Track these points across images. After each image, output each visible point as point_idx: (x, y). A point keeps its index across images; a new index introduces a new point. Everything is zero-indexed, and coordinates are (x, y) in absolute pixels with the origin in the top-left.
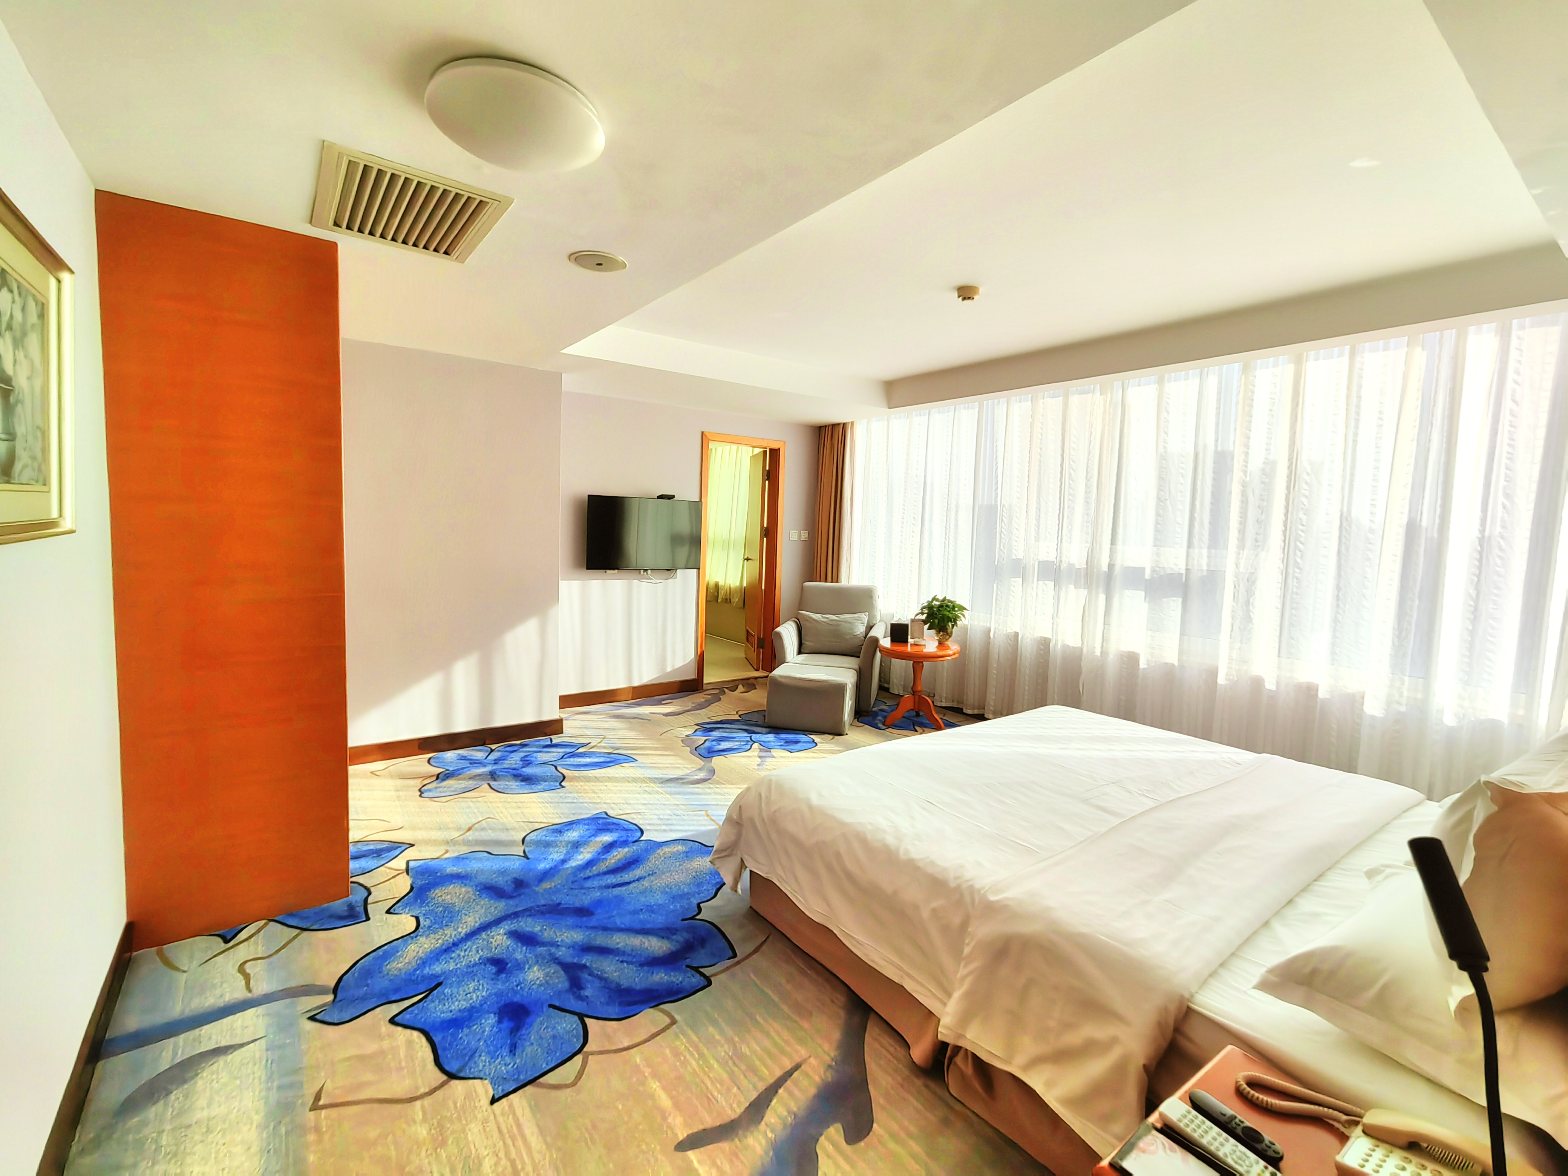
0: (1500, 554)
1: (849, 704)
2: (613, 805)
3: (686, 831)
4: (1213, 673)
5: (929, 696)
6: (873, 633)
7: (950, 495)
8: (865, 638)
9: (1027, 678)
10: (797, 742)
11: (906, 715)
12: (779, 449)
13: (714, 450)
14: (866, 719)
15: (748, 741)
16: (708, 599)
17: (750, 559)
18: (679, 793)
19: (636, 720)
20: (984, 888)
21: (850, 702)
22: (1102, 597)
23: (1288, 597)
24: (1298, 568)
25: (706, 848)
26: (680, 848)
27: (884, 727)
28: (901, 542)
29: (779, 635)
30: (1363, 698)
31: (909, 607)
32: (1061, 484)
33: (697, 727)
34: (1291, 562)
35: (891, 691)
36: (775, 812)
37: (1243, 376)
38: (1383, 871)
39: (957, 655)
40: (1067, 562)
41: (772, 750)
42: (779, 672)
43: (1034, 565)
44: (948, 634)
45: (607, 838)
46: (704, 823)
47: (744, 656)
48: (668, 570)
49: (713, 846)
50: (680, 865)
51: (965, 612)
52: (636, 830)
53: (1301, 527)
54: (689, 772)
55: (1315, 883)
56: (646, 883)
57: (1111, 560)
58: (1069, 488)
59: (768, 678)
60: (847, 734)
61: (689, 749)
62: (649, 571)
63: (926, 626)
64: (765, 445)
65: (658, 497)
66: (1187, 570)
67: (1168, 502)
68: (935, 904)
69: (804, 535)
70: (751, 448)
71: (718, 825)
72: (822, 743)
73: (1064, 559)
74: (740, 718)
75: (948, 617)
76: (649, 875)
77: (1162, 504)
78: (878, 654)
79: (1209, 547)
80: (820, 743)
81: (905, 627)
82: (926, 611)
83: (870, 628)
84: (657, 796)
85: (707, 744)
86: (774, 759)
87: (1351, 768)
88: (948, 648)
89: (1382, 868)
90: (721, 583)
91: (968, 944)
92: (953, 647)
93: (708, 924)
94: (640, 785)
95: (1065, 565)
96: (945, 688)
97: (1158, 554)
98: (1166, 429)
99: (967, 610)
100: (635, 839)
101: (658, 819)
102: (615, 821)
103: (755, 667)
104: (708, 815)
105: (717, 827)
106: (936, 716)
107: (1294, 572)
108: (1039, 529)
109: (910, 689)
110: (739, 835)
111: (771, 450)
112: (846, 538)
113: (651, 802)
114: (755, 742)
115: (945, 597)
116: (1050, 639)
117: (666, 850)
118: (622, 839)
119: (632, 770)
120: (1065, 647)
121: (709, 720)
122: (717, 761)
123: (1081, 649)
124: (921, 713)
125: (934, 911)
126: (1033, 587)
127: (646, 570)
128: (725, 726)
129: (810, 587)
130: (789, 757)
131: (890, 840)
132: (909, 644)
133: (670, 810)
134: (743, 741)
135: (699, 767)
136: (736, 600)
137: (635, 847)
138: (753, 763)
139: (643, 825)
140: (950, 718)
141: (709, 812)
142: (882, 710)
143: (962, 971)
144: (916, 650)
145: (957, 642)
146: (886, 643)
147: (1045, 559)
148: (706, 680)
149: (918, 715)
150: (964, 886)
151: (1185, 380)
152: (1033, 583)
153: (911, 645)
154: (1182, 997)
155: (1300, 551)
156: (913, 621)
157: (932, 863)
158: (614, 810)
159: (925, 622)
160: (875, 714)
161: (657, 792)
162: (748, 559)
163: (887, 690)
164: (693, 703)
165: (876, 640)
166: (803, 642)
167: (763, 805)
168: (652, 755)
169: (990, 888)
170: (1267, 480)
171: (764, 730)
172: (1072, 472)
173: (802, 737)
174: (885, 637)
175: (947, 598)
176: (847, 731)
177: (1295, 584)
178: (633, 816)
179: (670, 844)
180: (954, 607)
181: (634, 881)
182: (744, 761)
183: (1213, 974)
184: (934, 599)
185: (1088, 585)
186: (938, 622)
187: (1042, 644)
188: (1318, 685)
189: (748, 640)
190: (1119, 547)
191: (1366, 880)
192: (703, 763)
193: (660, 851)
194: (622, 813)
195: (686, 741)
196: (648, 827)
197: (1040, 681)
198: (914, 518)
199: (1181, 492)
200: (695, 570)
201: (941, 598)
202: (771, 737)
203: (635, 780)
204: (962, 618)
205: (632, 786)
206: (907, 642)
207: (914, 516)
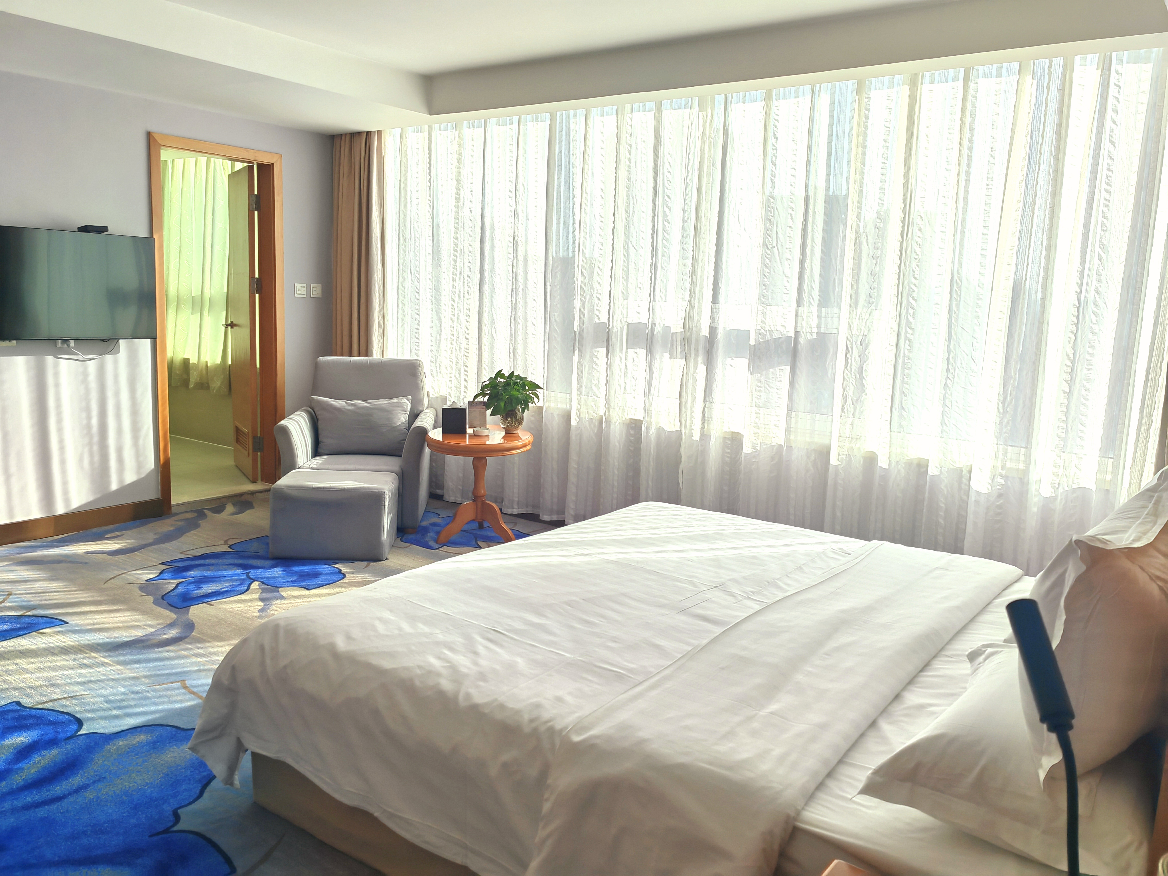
0: (1095, 309)
1: (387, 520)
2: (28, 691)
3: (152, 713)
4: (825, 453)
5: (495, 502)
6: (419, 422)
7: (516, 238)
8: (408, 430)
9: (616, 472)
10: (316, 575)
11: (466, 527)
12: (273, 164)
13: (169, 164)
14: (412, 536)
15: (244, 580)
16: (173, 384)
17: (236, 325)
18: (138, 662)
19: (64, 565)
20: (567, 728)
21: (390, 516)
22: (702, 369)
23: (900, 361)
24: (910, 328)
25: (183, 733)
26: (142, 738)
27: (437, 546)
28: (454, 301)
29: (285, 431)
30: (970, 472)
31: (466, 387)
32: (654, 226)
33: (163, 567)
34: (904, 322)
35: (446, 498)
36: (285, 667)
37: (857, 97)
38: (985, 651)
39: (528, 448)
40: (662, 325)
41: (280, 589)
42: (285, 481)
43: (622, 331)
44: (517, 420)
45: (21, 739)
46: (179, 698)
47: (234, 464)
48: (103, 340)
49: (194, 729)
50: (143, 762)
51: (540, 392)
52: (70, 721)
53: (913, 281)
54: (153, 630)
55: (922, 673)
56: (90, 795)
57: (712, 322)
58: (664, 230)
59: (271, 492)
60: (387, 559)
61: (151, 599)
62: (72, 343)
63: (489, 412)
64: (250, 156)
65: (79, 228)
66: (796, 333)
67: (775, 249)
68: (507, 756)
69: (316, 290)
70: (230, 162)
71: (200, 697)
72: (353, 573)
73: (657, 321)
74: (230, 550)
75: (517, 399)
76: (94, 782)
77: (768, 252)
78: (427, 450)
79: (820, 305)
80: (348, 573)
81: (461, 412)
82: (489, 392)
83: (414, 415)
84: (102, 669)
85: (181, 589)
86: (283, 601)
87: (957, 549)
88: (518, 438)
89: (984, 649)
90: (193, 360)
91: (547, 800)
92: (524, 436)
93: (191, 836)
94: (73, 656)
95: (660, 329)
96: (516, 490)
97: (764, 315)
98: (774, 159)
99: (541, 388)
100: (69, 734)
101: (107, 702)
102: (33, 712)
103: (251, 479)
104: (185, 687)
105: (200, 701)
106: (504, 526)
107: (906, 332)
108: (627, 284)
109: (470, 495)
110: (233, 706)
111: (260, 166)
112: (377, 295)
113: (93, 679)
114: (254, 581)
115: (513, 372)
116: (641, 422)
117: (121, 743)
118: (47, 738)
119: (61, 638)
120: (660, 430)
121: (182, 556)
122: (196, 611)
123: (680, 433)
124: (486, 525)
125: (505, 765)
126: (621, 358)
127: (65, 341)
128: (207, 561)
129: (328, 362)
130: (304, 596)
131: (446, 685)
132: (468, 436)
133: (124, 686)
134: (237, 580)
135: (169, 622)
136: (217, 384)
137: (69, 747)
138: (252, 609)
139: (81, 712)
140: (522, 526)
141: (188, 683)
142: (434, 524)
143: (542, 833)
144: (477, 442)
145: (529, 430)
146: (436, 434)
147: (636, 321)
148: (176, 499)
149: (481, 526)
150: (542, 729)
151: (795, 98)
152: (621, 351)
153: (470, 436)
154: (788, 816)
155: (913, 308)
156: (471, 404)
157: (502, 707)
158: (31, 697)
159: (487, 405)
160: (425, 530)
161: (103, 664)
162: (232, 325)
163: (440, 498)
164: (155, 534)
165: (423, 432)
166: (320, 439)
167: (268, 661)
168: (91, 612)
169: (574, 726)
170: (882, 225)
171: (267, 563)
172: (666, 209)
173: (324, 568)
174: (435, 427)
175: (516, 373)
176: (387, 555)
177: (907, 347)
178: (64, 702)
179: (126, 735)
180: (524, 386)
181: (70, 794)
182: (237, 607)
183: (820, 786)
184: (499, 374)
185: (686, 354)
186: (505, 405)
187: (632, 429)
188: (928, 460)
189: (238, 441)
190: (722, 304)
191: (968, 665)
192: (174, 616)
193: (111, 747)
194: (44, 699)
195: (147, 587)
196: (90, 715)
197: (631, 474)
198: (470, 268)
199: (790, 237)
200: (149, 341)
201: (507, 374)
202: (277, 572)
203: (65, 651)
204: (536, 400)
205: (60, 661)
206: (464, 432)
207: (470, 265)
